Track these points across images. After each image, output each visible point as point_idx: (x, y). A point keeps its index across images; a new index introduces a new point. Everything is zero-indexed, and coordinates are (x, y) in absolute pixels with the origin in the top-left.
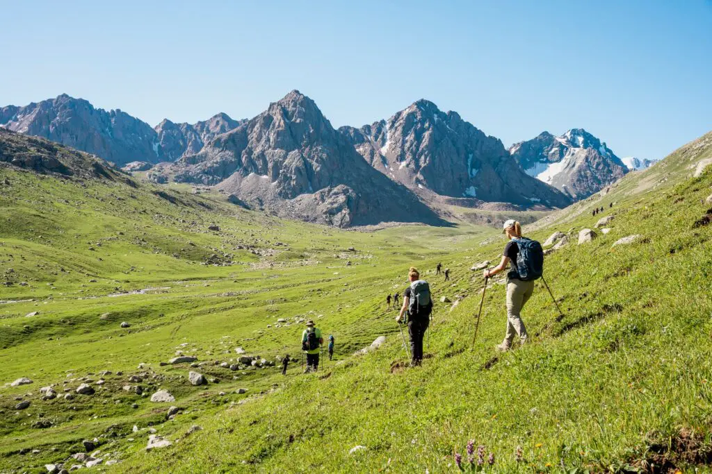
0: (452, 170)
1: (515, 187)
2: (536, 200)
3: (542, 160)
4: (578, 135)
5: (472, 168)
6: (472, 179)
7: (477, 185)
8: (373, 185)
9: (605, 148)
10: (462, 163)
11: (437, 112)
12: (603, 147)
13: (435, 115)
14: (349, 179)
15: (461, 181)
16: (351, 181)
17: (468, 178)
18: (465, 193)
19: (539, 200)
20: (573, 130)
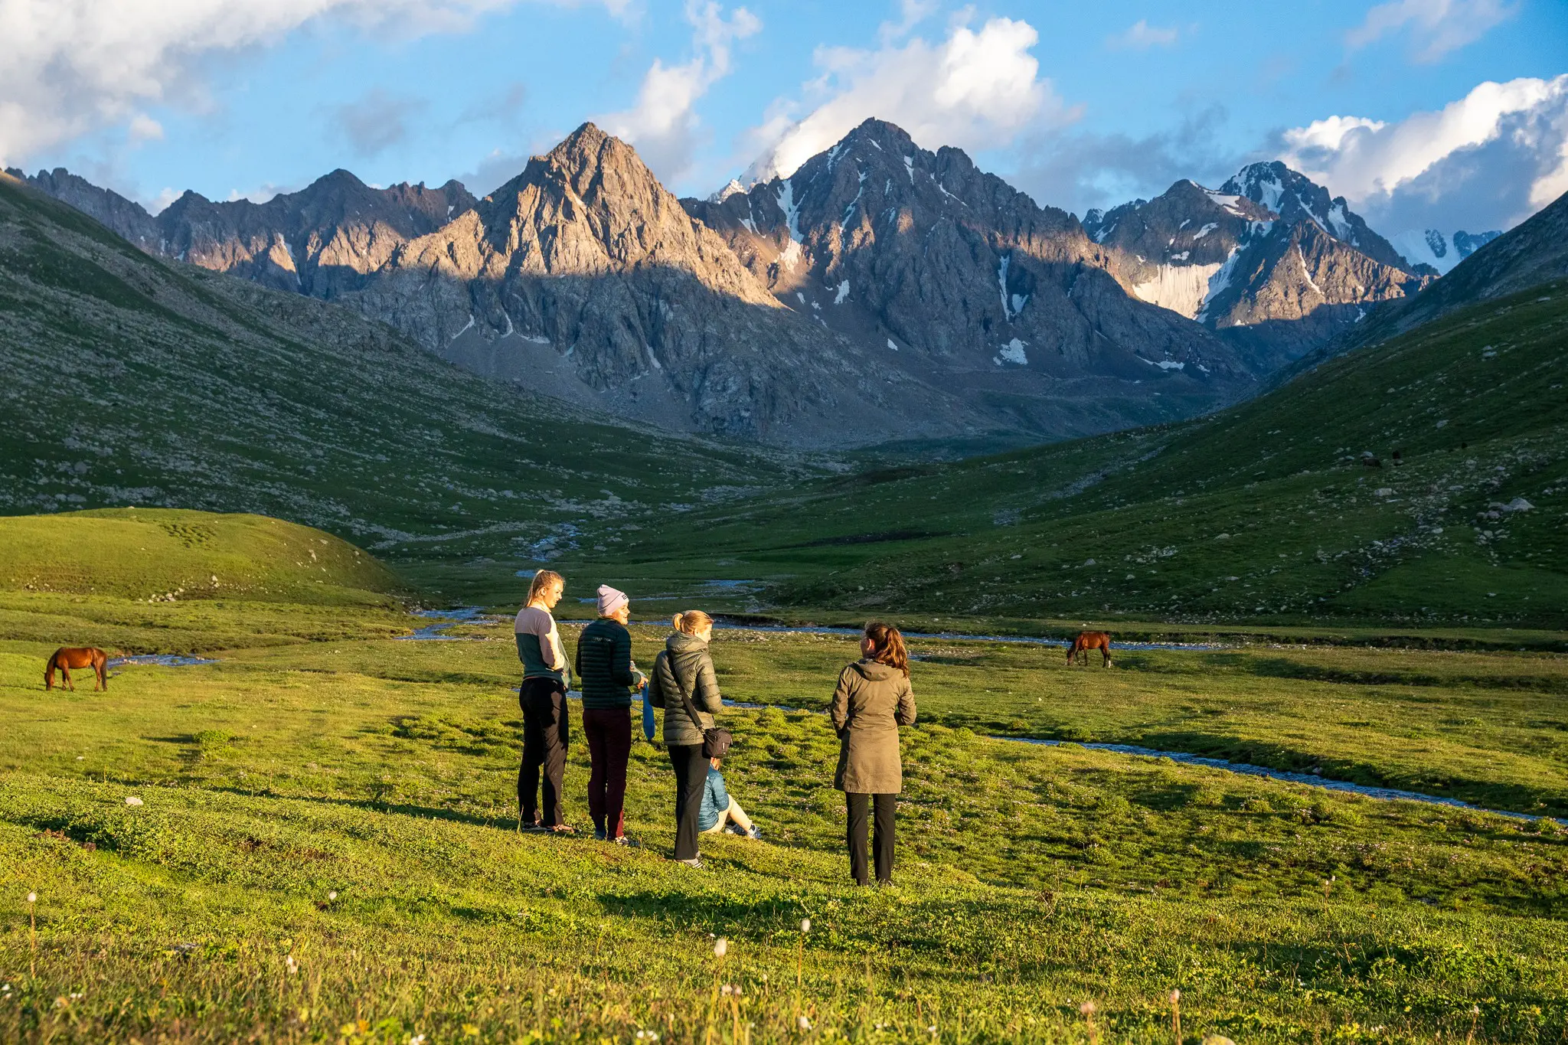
0: (965, 303)
1: (1118, 336)
2: (1174, 365)
3: (1177, 257)
4: (1268, 177)
5: (1010, 293)
6: (1012, 319)
7: (1027, 335)
8: (796, 349)
9: (1345, 211)
10: (985, 281)
11: (913, 150)
12: (1339, 209)
13: (908, 160)
14: (743, 337)
15: (986, 328)
16: (747, 342)
17: (1004, 319)
18: (1000, 357)
19: (1181, 366)
20: (1253, 167)
